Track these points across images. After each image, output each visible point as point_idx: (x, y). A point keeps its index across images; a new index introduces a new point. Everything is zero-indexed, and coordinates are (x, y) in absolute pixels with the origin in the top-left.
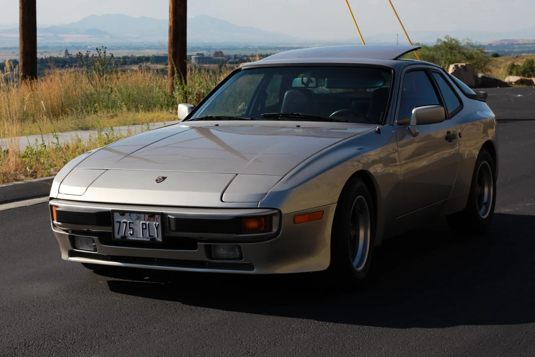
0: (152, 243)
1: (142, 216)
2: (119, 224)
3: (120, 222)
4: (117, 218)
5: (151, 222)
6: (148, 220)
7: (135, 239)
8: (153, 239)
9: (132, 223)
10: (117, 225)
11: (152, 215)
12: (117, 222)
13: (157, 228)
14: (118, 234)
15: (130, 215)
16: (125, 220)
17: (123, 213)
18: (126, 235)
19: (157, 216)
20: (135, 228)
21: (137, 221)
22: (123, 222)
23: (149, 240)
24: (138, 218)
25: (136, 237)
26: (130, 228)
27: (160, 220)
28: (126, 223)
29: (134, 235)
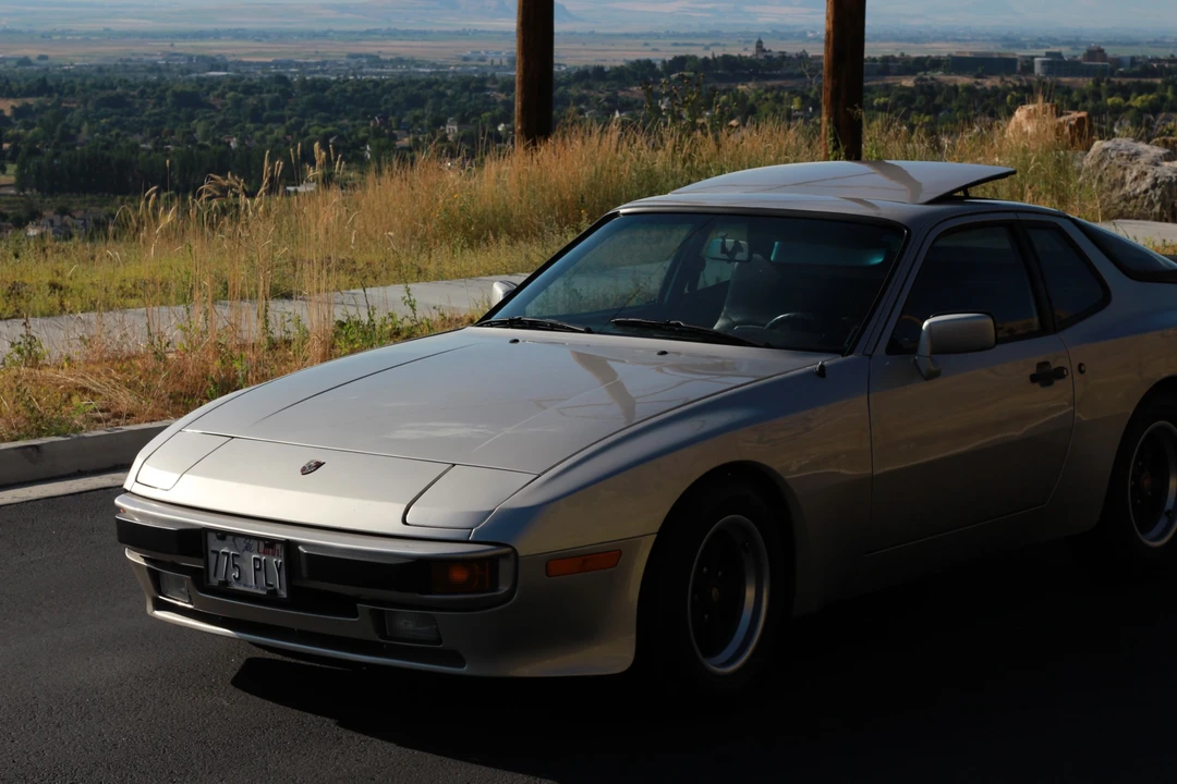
0: (271, 598)
1: (254, 544)
2: (215, 556)
3: (217, 553)
4: (214, 544)
5: (269, 558)
6: (265, 553)
7: (241, 588)
8: (274, 592)
9: (237, 556)
10: (213, 558)
11: (270, 544)
12: (213, 552)
13: (279, 570)
14: (215, 575)
15: (234, 540)
16: (225, 550)
17: (223, 535)
18: (229, 580)
19: (278, 547)
20: (244, 566)
21: (246, 553)
22: (224, 553)
23: (265, 593)
24: (248, 548)
25: (245, 585)
26: (234, 566)
27: (282, 554)
28: (227, 554)
29: (242, 581)
